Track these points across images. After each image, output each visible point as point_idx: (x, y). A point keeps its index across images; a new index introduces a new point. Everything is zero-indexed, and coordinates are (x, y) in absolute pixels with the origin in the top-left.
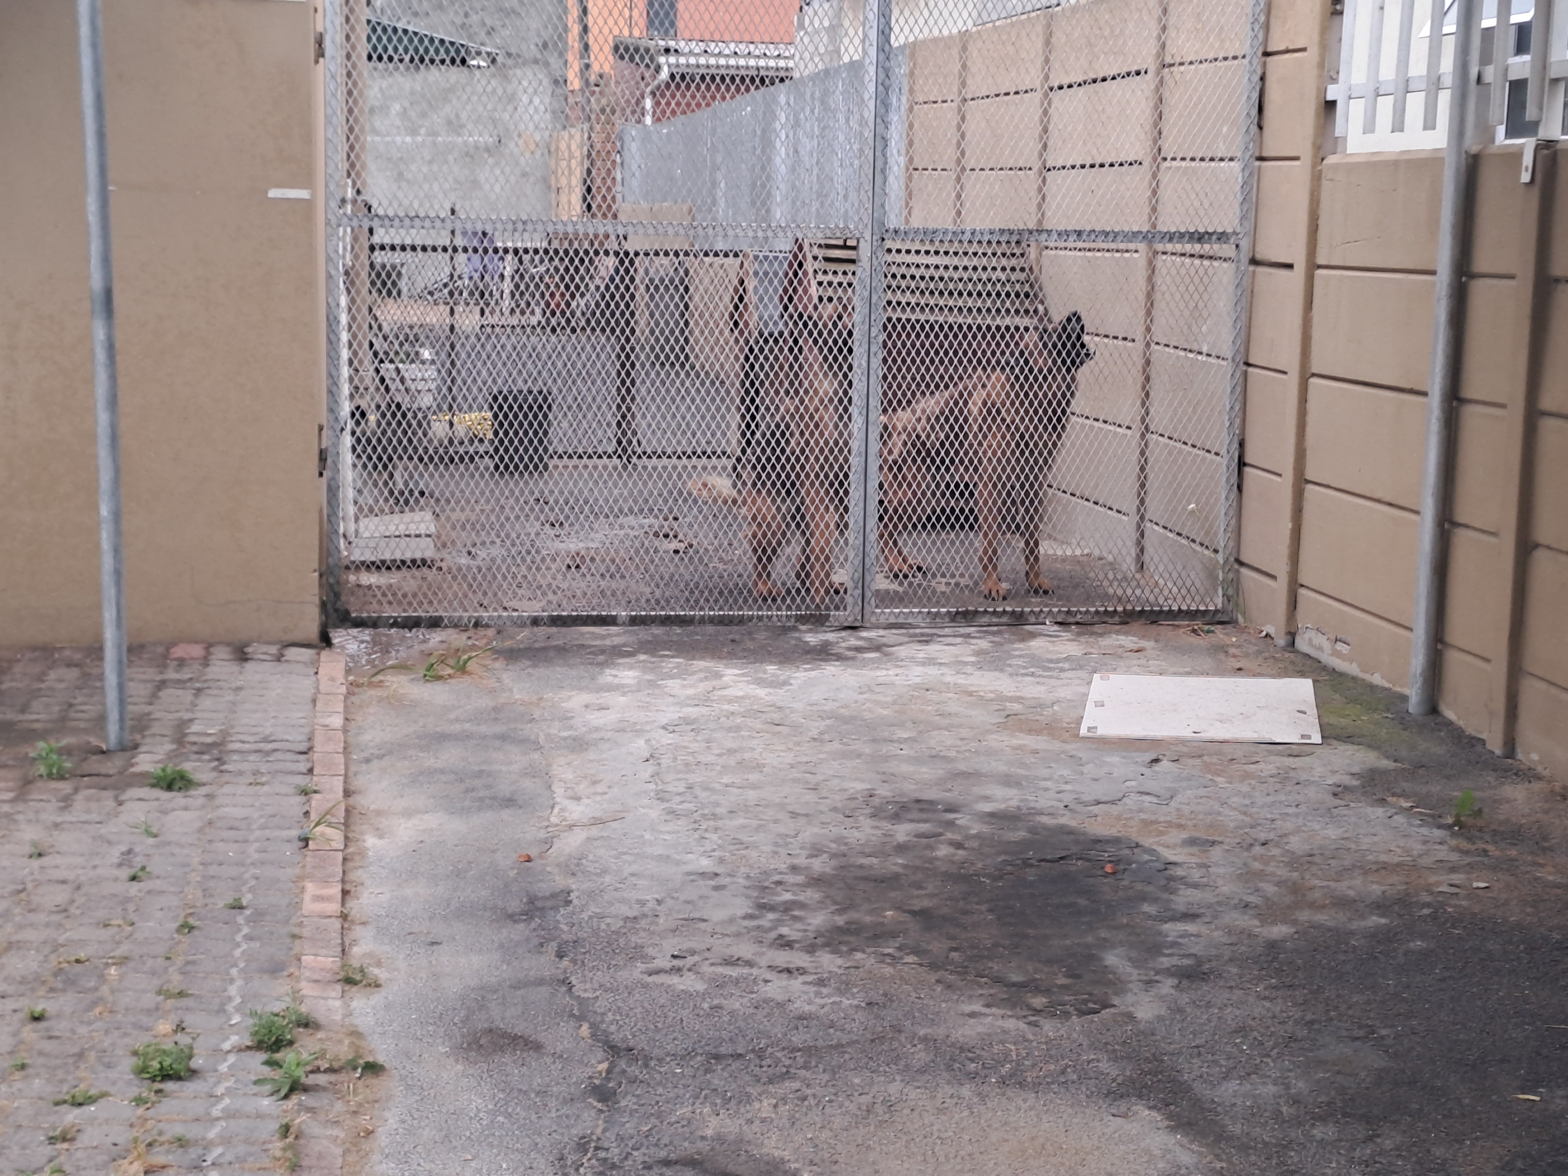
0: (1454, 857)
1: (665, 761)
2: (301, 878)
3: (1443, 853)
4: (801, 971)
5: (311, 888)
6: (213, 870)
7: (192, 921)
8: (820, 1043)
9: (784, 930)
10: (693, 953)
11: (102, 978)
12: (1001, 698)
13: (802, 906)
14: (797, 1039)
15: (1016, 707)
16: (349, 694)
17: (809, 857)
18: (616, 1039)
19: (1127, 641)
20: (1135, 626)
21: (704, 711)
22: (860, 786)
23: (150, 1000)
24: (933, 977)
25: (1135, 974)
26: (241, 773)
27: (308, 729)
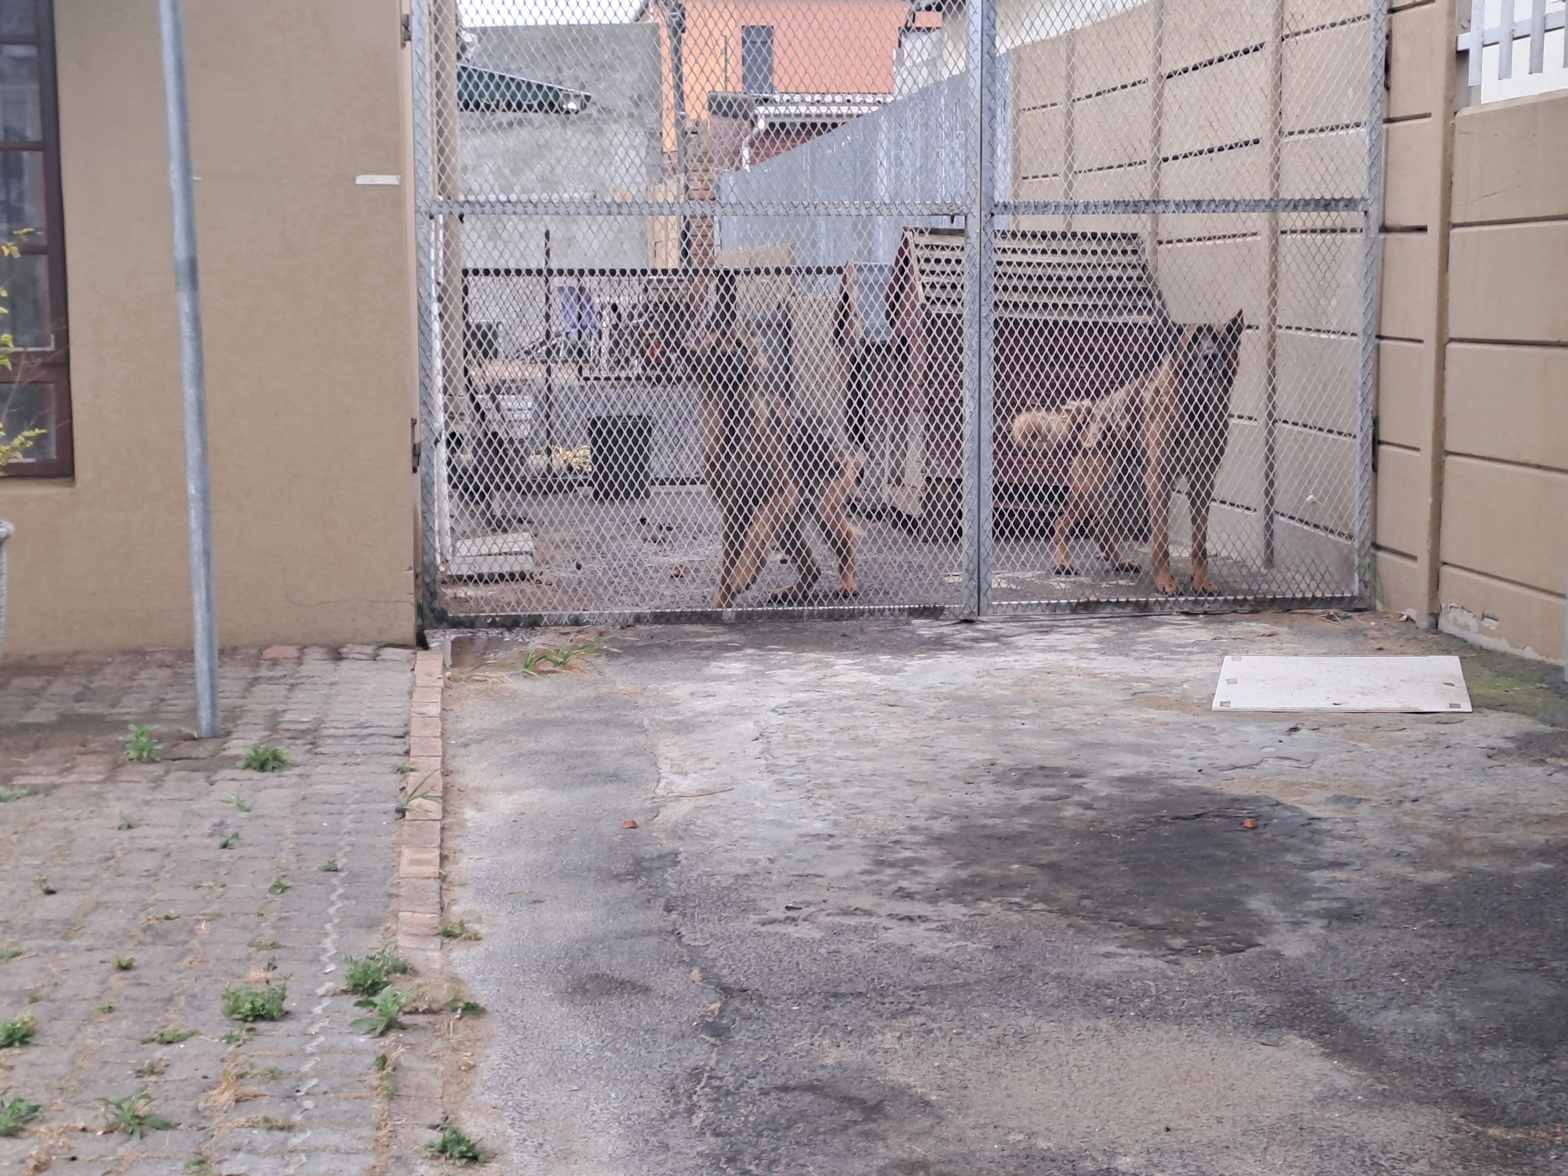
1: (775, 739)
2: (398, 844)
4: (923, 919)
5: (408, 853)
6: (305, 838)
7: (285, 882)
8: (945, 982)
9: (904, 884)
10: (809, 904)
11: (192, 932)
12: (1127, 679)
13: (923, 862)
14: (920, 979)
15: (1144, 686)
16: (446, 687)
17: (929, 819)
18: (730, 980)
19: (1259, 627)
20: (1267, 614)
21: (815, 695)
22: (980, 757)
23: (242, 951)
24: (1063, 922)
25: (1280, 916)
26: (335, 755)
27: (404, 717)
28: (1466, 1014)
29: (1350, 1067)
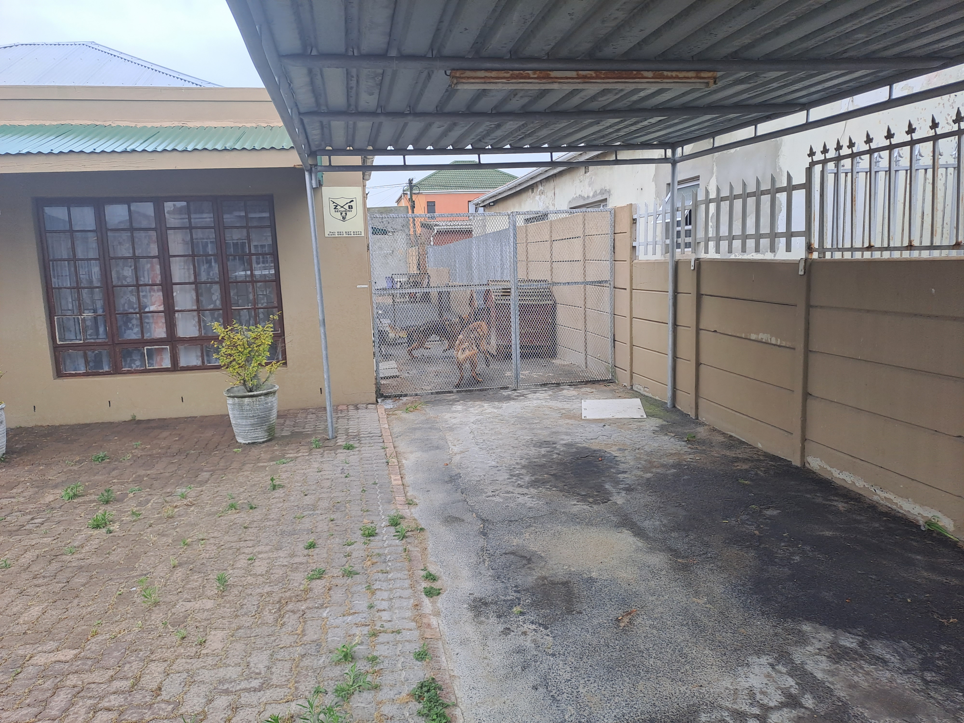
0: (689, 450)
1: (475, 433)
2: (389, 474)
3: (686, 449)
4: (526, 494)
5: (393, 477)
6: (366, 473)
7: (365, 489)
8: (536, 515)
9: (519, 482)
10: (497, 490)
11: (346, 507)
12: (559, 409)
13: (522, 475)
14: (531, 515)
15: (564, 411)
16: (387, 418)
17: (520, 460)
18: (483, 517)
19: (588, 390)
20: (590, 385)
21: (482, 417)
22: (529, 438)
23: (360, 513)
24: (561, 494)
25: (614, 490)
26: (365, 443)
27: (379, 429)
28: (665, 521)
29: (640, 539)
